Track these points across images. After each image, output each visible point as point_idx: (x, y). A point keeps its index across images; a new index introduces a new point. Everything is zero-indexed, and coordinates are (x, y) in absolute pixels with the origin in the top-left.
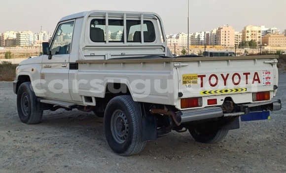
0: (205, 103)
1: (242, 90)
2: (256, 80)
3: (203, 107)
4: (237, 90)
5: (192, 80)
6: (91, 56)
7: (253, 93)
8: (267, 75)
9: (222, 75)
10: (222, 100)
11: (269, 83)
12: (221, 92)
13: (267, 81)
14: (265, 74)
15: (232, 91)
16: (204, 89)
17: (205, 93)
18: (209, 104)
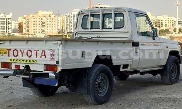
1: (34, 61)
4: (30, 61)
5: (4, 52)
6: (79, 38)
7: (44, 65)
8: (52, 52)
10: (23, 66)
11: (54, 59)
12: (20, 60)
13: (51, 57)
14: (50, 52)
15: (27, 61)
16: (10, 58)
17: (11, 60)
18: (15, 68)
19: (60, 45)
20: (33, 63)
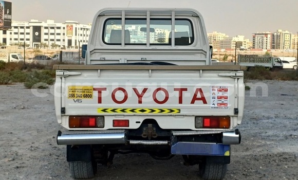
0: (109, 124)
1: (172, 111)
2: (199, 99)
3: (105, 128)
4: (162, 111)
6: (100, 60)
7: (196, 117)
8: (221, 93)
9: (135, 90)
10: (138, 122)
11: (225, 105)
12: (132, 111)
13: (220, 102)
14: (216, 92)
15: (153, 111)
16: (103, 105)
17: (104, 110)
18: (114, 126)
19: (238, 79)
20: (170, 114)
